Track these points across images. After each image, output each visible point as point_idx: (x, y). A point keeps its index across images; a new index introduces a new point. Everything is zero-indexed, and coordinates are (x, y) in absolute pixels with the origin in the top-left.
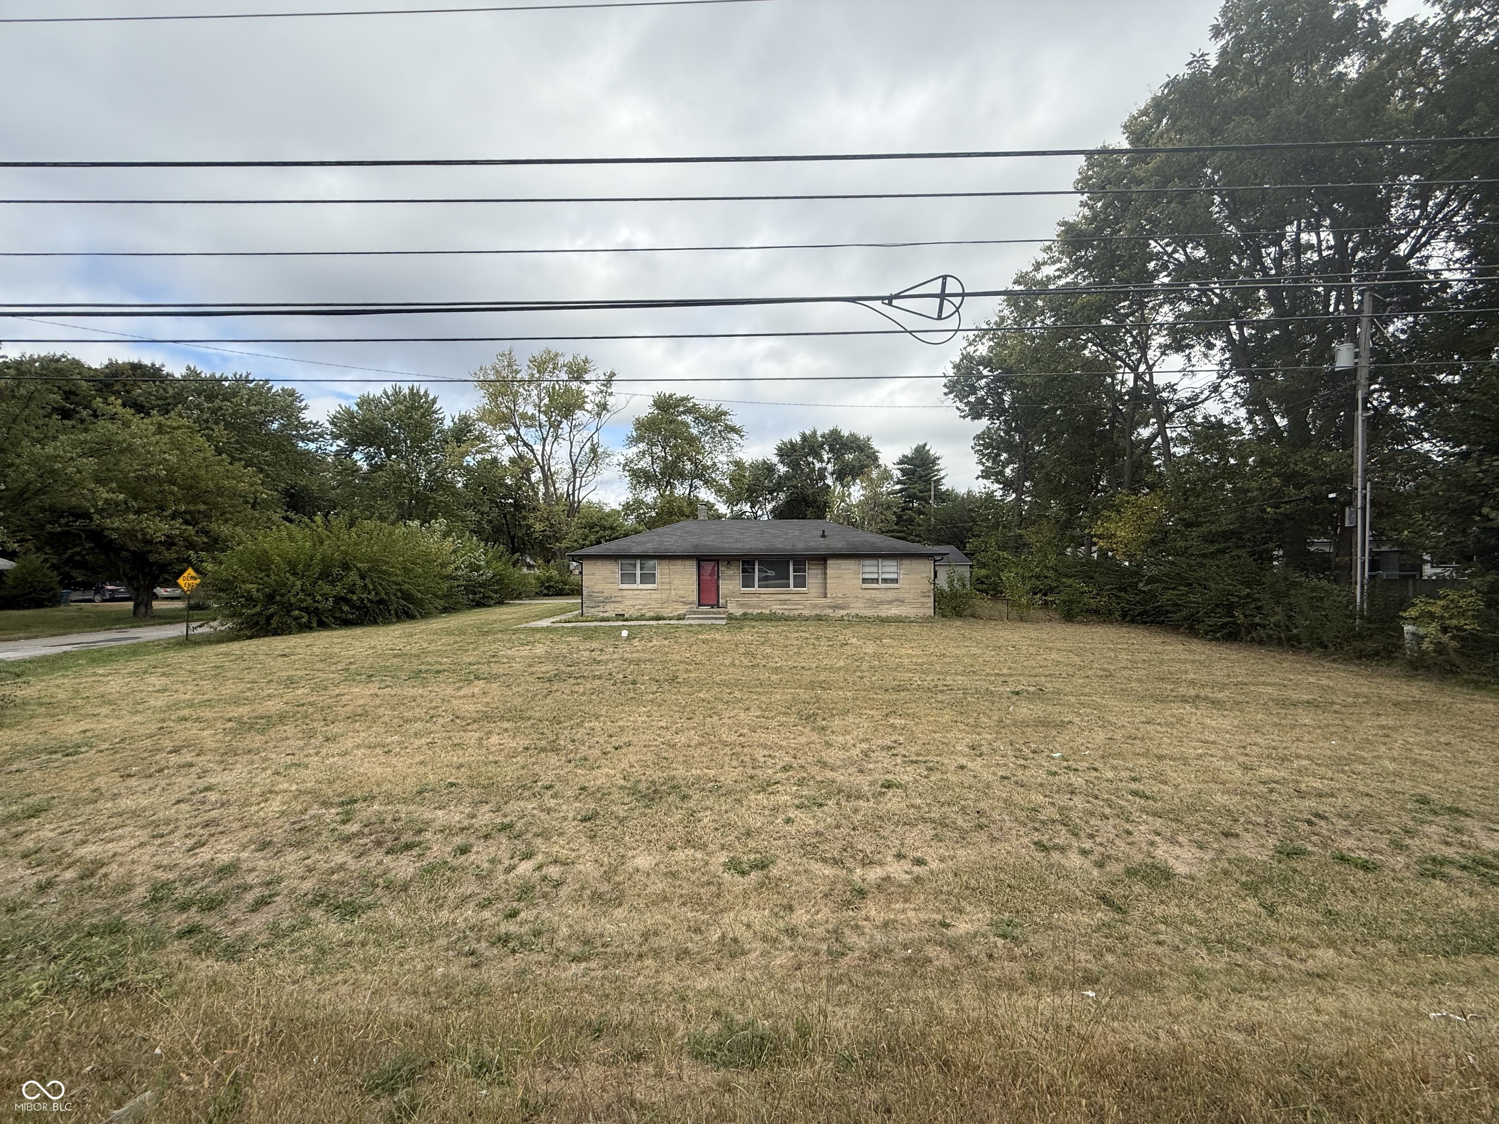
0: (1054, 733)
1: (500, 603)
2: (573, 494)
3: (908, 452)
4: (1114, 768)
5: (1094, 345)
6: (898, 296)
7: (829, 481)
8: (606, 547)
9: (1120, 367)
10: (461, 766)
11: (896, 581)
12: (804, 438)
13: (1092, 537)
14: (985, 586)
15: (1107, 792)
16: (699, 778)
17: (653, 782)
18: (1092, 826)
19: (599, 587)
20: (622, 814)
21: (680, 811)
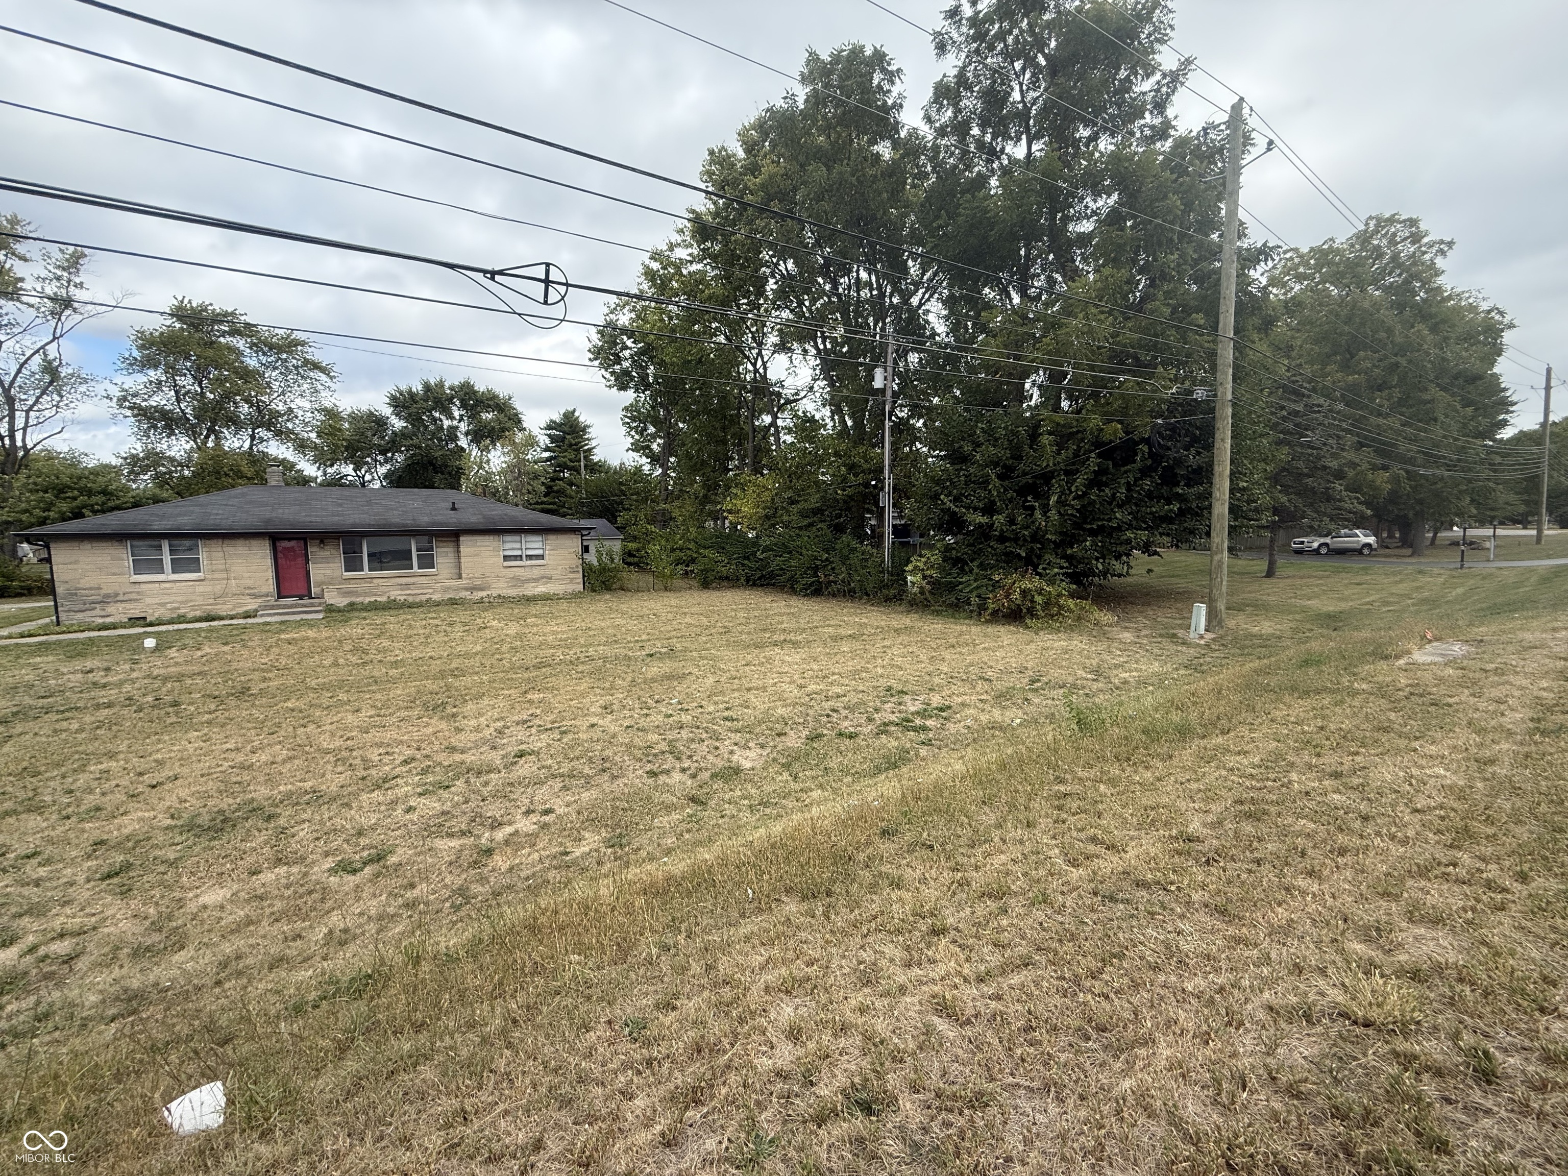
0: (676, 683)
2: (12, 437)
3: (557, 418)
4: (716, 703)
6: (500, 273)
7: (463, 442)
8: (96, 522)
11: (541, 557)
12: (427, 387)
13: (724, 512)
14: (636, 559)
15: (707, 722)
16: (289, 795)
17: (220, 812)
18: (692, 750)
20: (172, 856)
21: (264, 832)
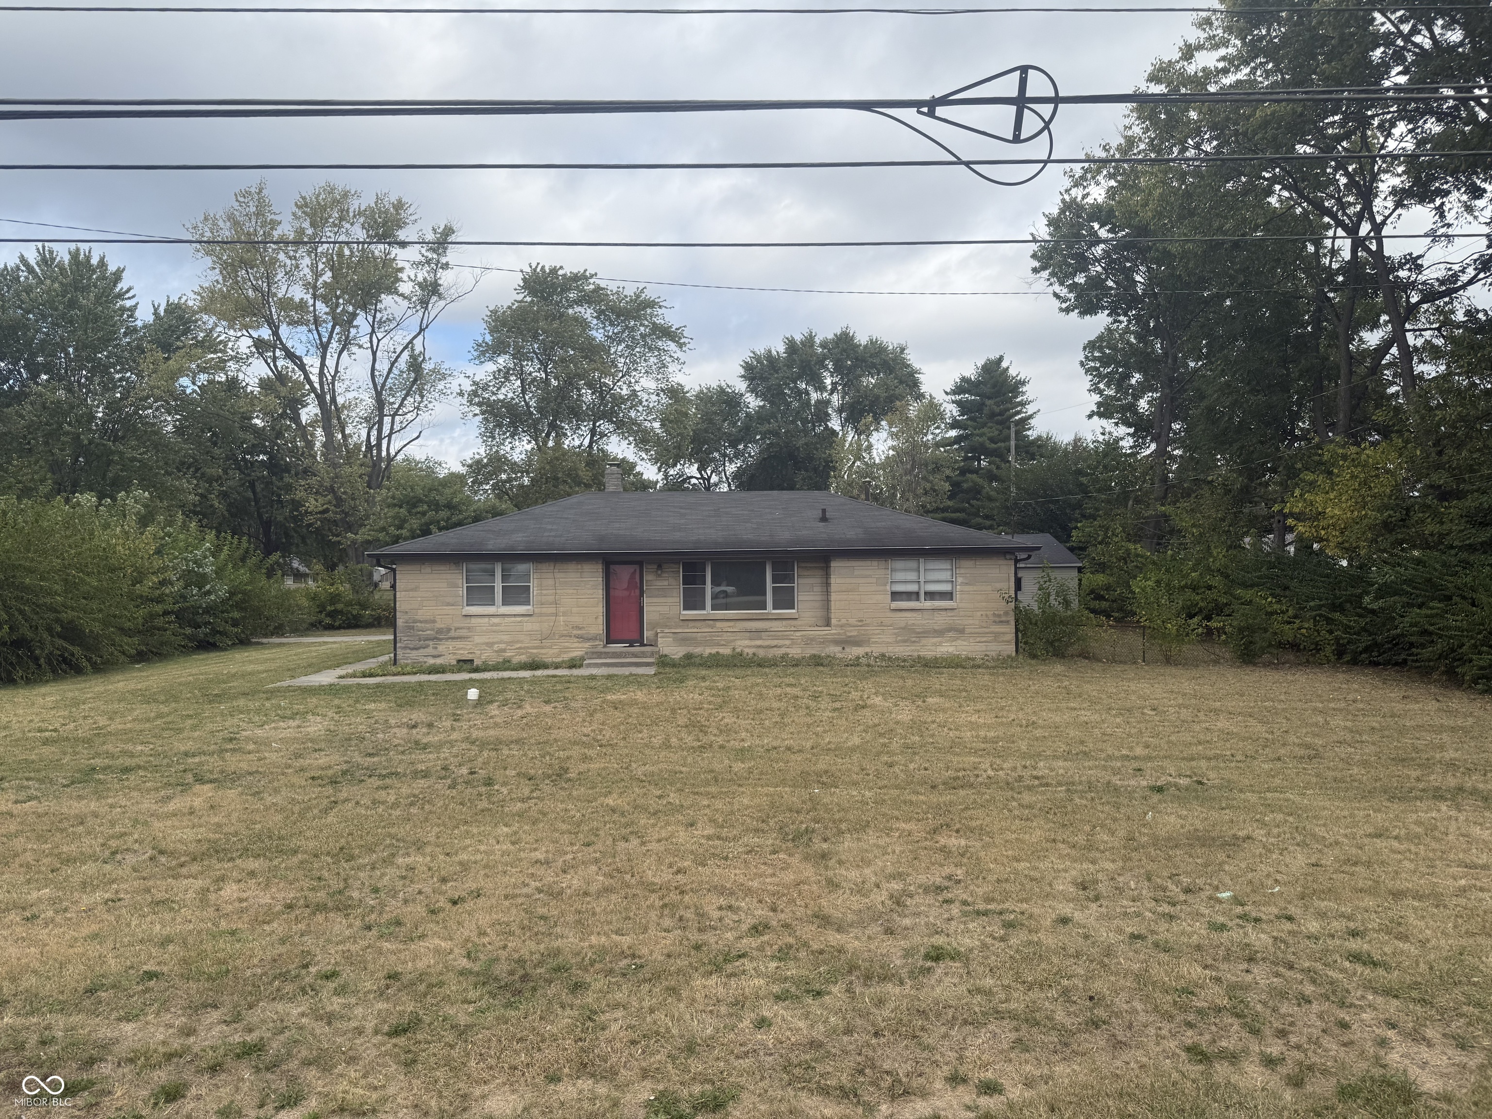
0: (1221, 856)
1: (244, 642)
2: (379, 445)
3: (970, 371)
4: (1322, 915)
5: (1284, 188)
6: (944, 101)
7: (835, 424)
8: (438, 541)
9: (1328, 226)
10: (167, 941)
11: (948, 596)
12: (791, 345)
13: (1286, 517)
14: (1104, 605)
15: (1309, 958)
16: (602, 952)
17: (521, 962)
18: (1283, 1016)
19: (422, 614)
20: (463, 1020)
21: (568, 1012)
